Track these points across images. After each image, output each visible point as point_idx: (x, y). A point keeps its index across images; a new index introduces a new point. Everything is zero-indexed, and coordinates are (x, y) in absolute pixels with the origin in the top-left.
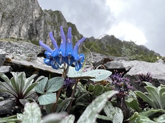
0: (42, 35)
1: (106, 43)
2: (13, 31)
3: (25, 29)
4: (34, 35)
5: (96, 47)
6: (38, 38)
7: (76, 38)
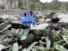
0: (24, 5)
1: (53, 4)
2: (12, 5)
3: (17, 3)
4: (21, 5)
5: (48, 7)
6: (23, 6)
7: (39, 4)
